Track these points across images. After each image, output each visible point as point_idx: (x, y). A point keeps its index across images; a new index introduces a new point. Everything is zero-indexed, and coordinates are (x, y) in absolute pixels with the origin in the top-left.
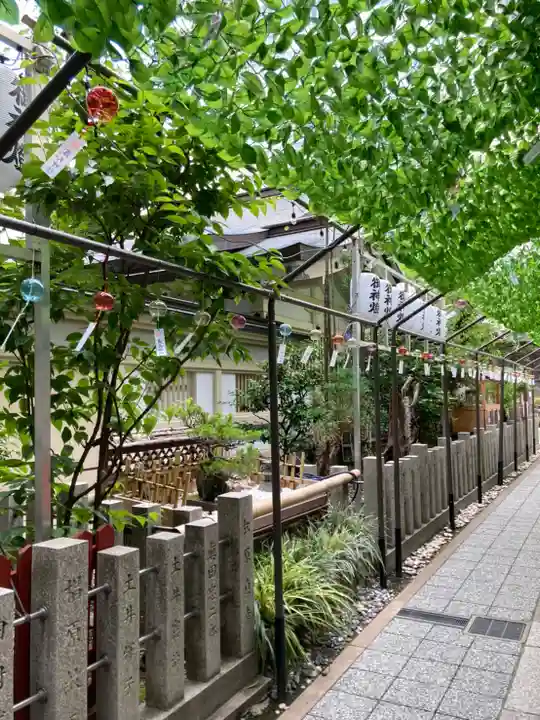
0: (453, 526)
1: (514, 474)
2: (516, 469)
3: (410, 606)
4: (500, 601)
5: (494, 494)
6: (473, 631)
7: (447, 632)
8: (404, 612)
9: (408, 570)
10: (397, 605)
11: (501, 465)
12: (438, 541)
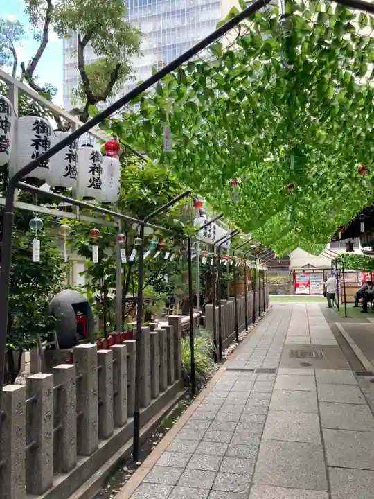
0: (237, 340)
1: (259, 318)
2: (260, 316)
3: (230, 367)
4: (265, 363)
5: (252, 327)
6: (256, 372)
7: (246, 374)
8: (228, 370)
9: (223, 357)
10: (223, 367)
11: (254, 312)
12: (232, 346)
